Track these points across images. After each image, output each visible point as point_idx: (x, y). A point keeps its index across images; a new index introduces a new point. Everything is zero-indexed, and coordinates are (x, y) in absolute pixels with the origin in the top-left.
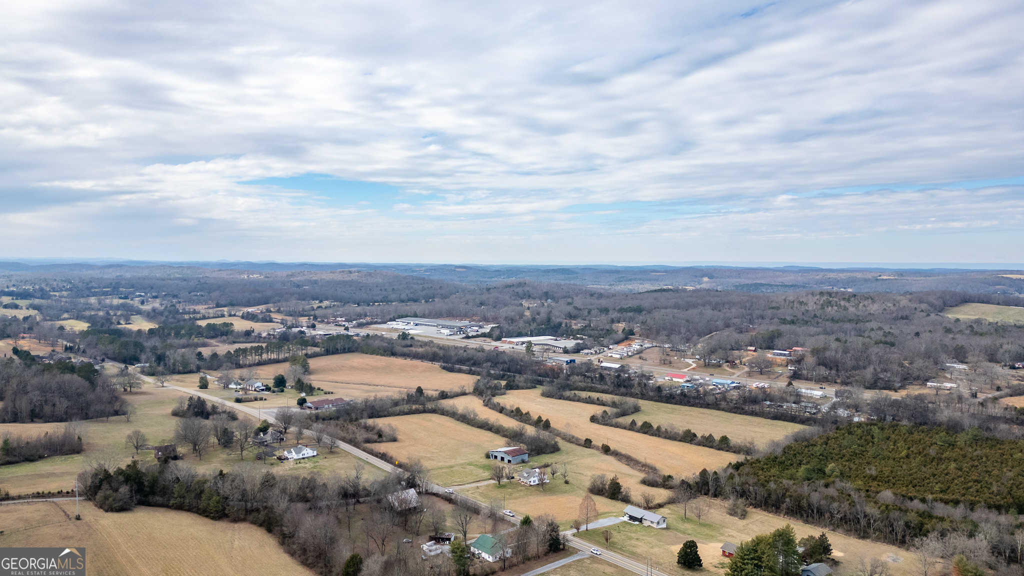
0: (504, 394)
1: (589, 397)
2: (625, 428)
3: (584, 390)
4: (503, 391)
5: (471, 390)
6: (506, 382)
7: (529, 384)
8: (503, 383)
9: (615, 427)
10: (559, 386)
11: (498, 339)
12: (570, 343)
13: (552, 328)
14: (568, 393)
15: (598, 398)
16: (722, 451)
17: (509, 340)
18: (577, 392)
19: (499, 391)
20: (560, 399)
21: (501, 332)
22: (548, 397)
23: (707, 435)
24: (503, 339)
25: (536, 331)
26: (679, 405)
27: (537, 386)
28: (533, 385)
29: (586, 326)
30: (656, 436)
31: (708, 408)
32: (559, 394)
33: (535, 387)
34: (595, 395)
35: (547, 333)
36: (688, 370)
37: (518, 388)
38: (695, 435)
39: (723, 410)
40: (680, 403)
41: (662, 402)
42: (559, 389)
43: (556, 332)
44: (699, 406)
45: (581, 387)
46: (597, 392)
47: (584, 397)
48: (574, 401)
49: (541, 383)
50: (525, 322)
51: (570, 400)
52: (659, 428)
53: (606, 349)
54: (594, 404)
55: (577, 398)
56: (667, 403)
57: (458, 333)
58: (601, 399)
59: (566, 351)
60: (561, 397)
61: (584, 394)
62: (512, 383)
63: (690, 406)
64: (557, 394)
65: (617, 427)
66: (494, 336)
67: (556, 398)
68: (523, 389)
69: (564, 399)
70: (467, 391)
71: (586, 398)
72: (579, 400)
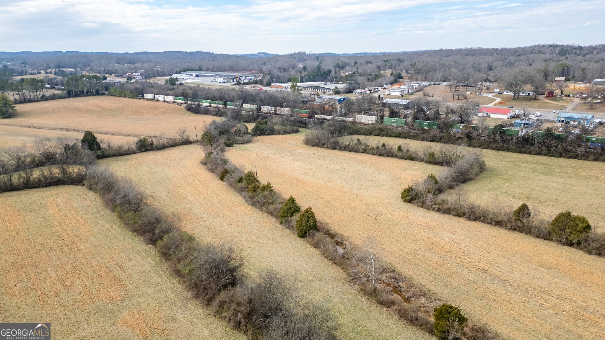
0: (249, 142)
1: (384, 145)
3: (370, 134)
4: (246, 138)
5: (200, 137)
6: (254, 124)
7: (288, 127)
8: (251, 126)
9: (469, 219)
10: (332, 129)
11: (269, 85)
12: (341, 86)
13: (322, 75)
14: (346, 139)
15: (400, 148)
17: (277, 84)
18: (362, 138)
19: (240, 138)
20: (334, 148)
21: (272, 78)
22: (314, 146)
24: (273, 84)
25: (307, 77)
26: (545, 155)
27: (301, 129)
28: (295, 128)
29: (354, 73)
32: (331, 140)
33: (297, 131)
34: (393, 143)
35: (317, 79)
36: (495, 105)
37: (272, 132)
40: (549, 152)
41: (508, 150)
42: (332, 133)
43: (326, 78)
45: (365, 130)
46: (391, 136)
47: (374, 146)
48: (357, 151)
49: (303, 124)
50: (297, 71)
51: (351, 151)
53: (380, 88)
54: (393, 156)
55: (361, 147)
56: (521, 152)
57: (231, 80)
58: (404, 149)
59: (337, 92)
60: (336, 146)
61: (374, 141)
62: (263, 126)
63: (570, 157)
64: (328, 141)
65: (476, 219)
66: (265, 82)
67: (328, 148)
68: (279, 134)
69: (340, 149)
70: (192, 139)
71: (377, 148)
72: (366, 150)
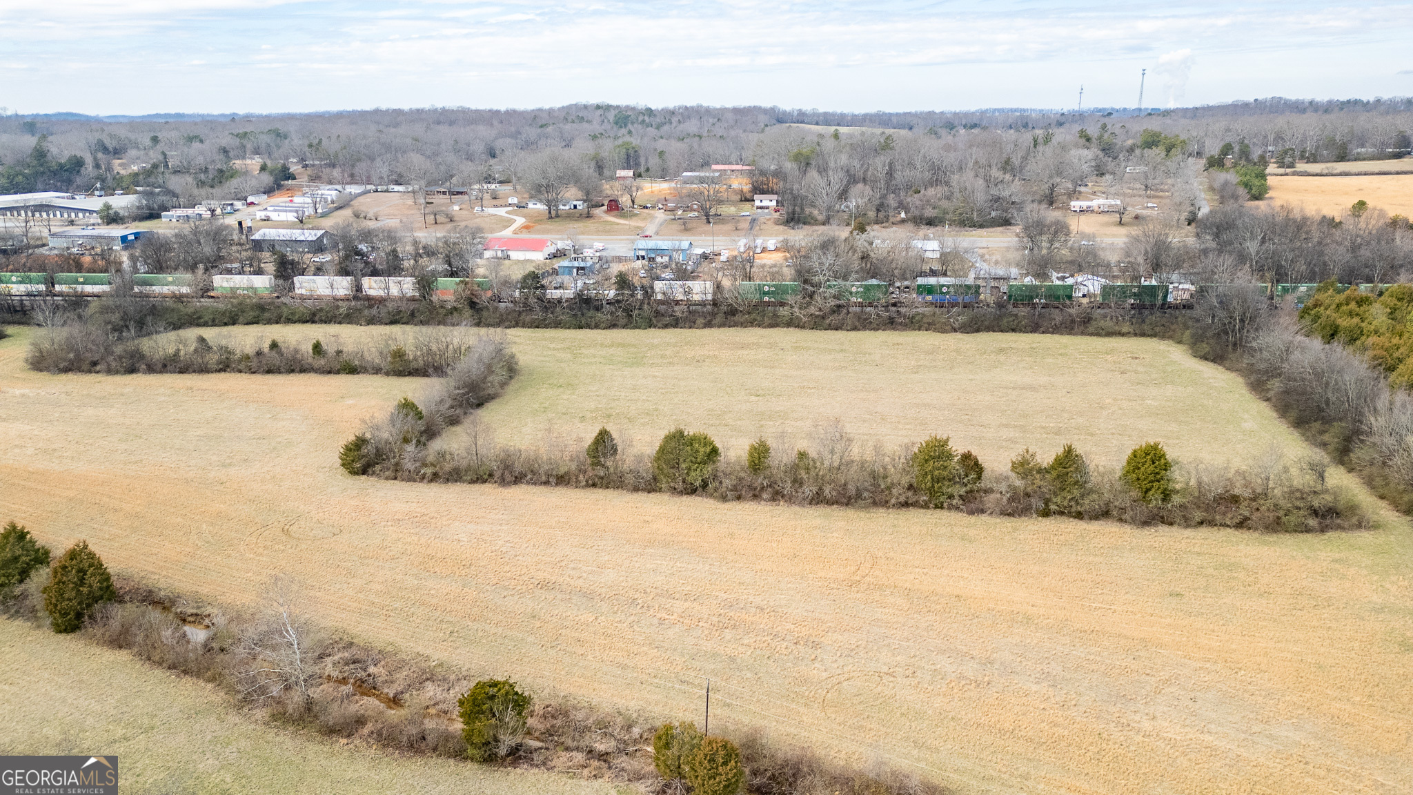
1: (274, 345)
2: (562, 480)
3: (233, 322)
9: (503, 482)
10: (115, 318)
12: (121, 202)
13: (54, 173)
14: (165, 342)
15: (317, 348)
16: (1163, 529)
20: (132, 370)
23: (1046, 456)
29: (155, 166)
30: (756, 497)
31: (735, 325)
32: (119, 349)
36: (515, 232)
38: (971, 465)
39: (792, 323)
41: (557, 325)
42: (117, 329)
43: (68, 182)
44: (700, 321)
45: (216, 311)
46: (290, 321)
47: (250, 350)
48: (204, 370)
49: (17, 314)
51: (183, 370)
52: (759, 455)
53: (238, 204)
54: (303, 370)
55: (213, 358)
58: (330, 348)
59: (111, 218)
60: (134, 364)
64: (108, 351)
65: (517, 480)
67: (110, 371)
69: (151, 369)
72: (228, 364)
